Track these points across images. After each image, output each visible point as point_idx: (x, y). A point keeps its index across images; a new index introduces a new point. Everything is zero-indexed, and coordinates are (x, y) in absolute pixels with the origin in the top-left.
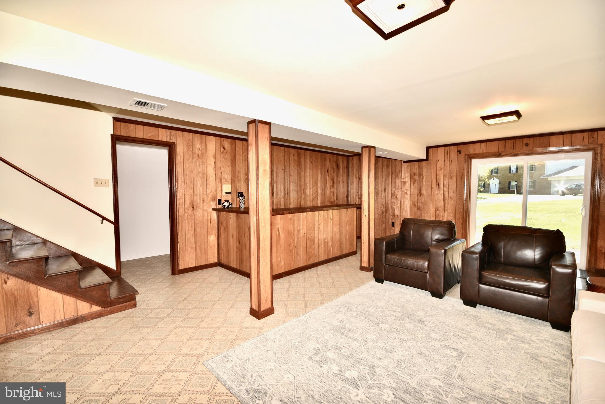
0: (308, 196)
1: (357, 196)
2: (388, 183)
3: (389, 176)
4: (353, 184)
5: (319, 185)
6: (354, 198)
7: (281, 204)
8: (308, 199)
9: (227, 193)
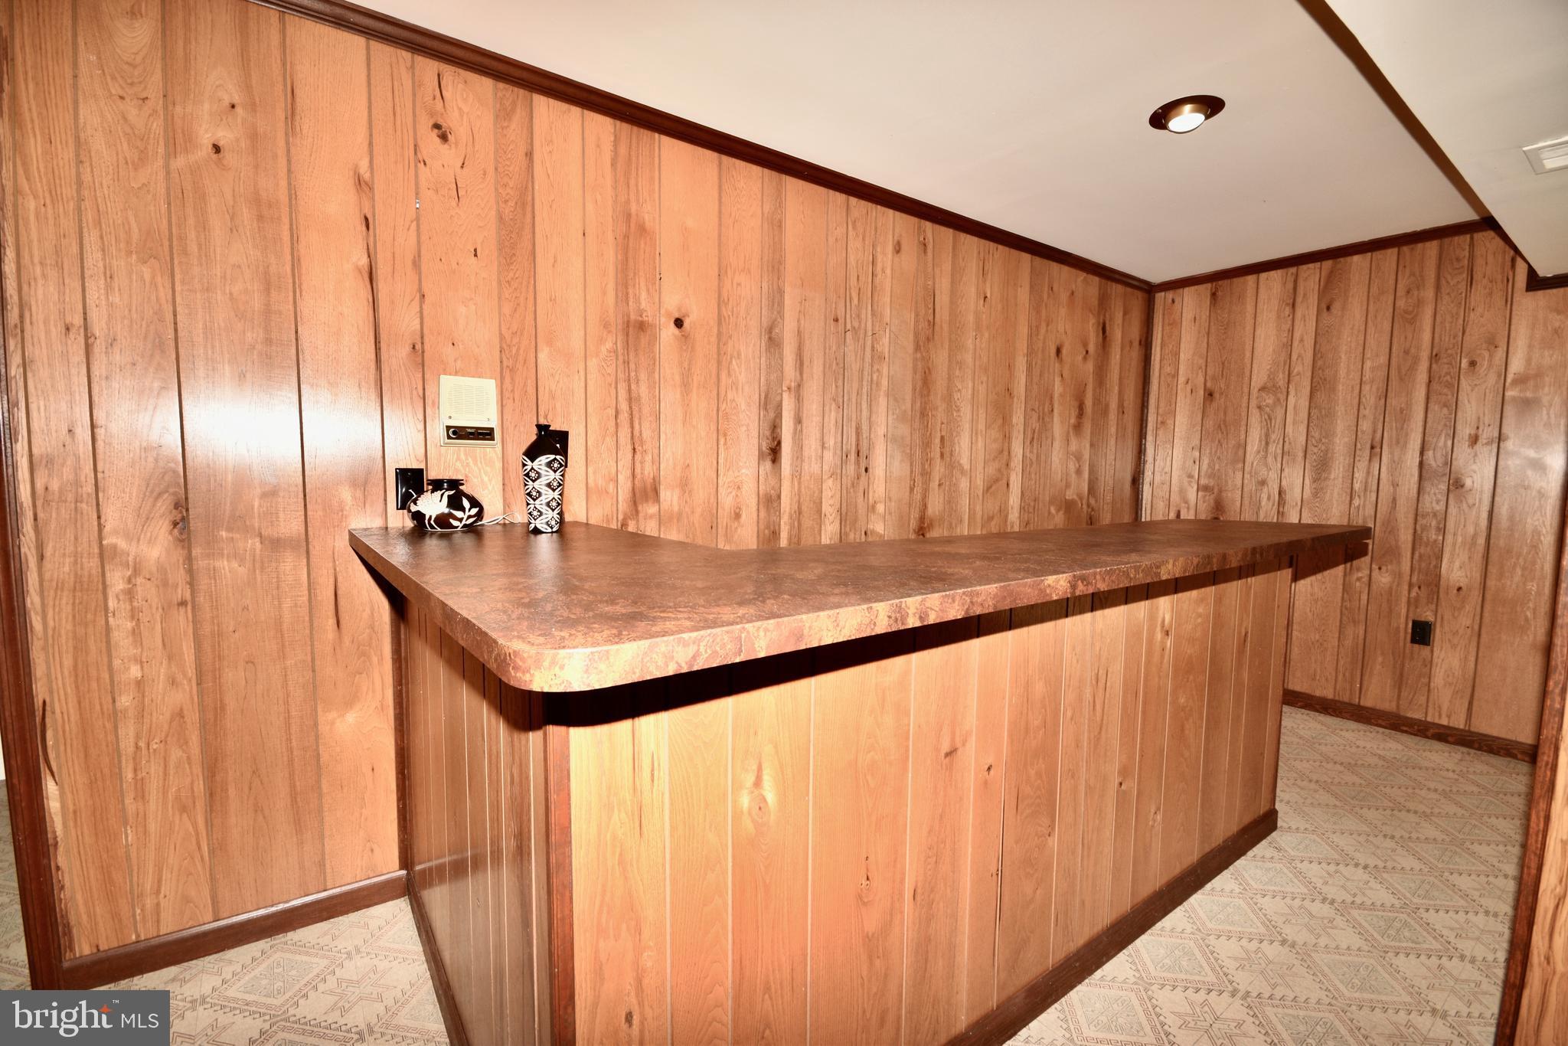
0: (963, 472)
1: (1190, 476)
2: (1404, 416)
3: (1413, 368)
4: (1170, 422)
5: (1018, 418)
6: (1175, 488)
7: (819, 511)
8: (964, 484)
9: (459, 433)
